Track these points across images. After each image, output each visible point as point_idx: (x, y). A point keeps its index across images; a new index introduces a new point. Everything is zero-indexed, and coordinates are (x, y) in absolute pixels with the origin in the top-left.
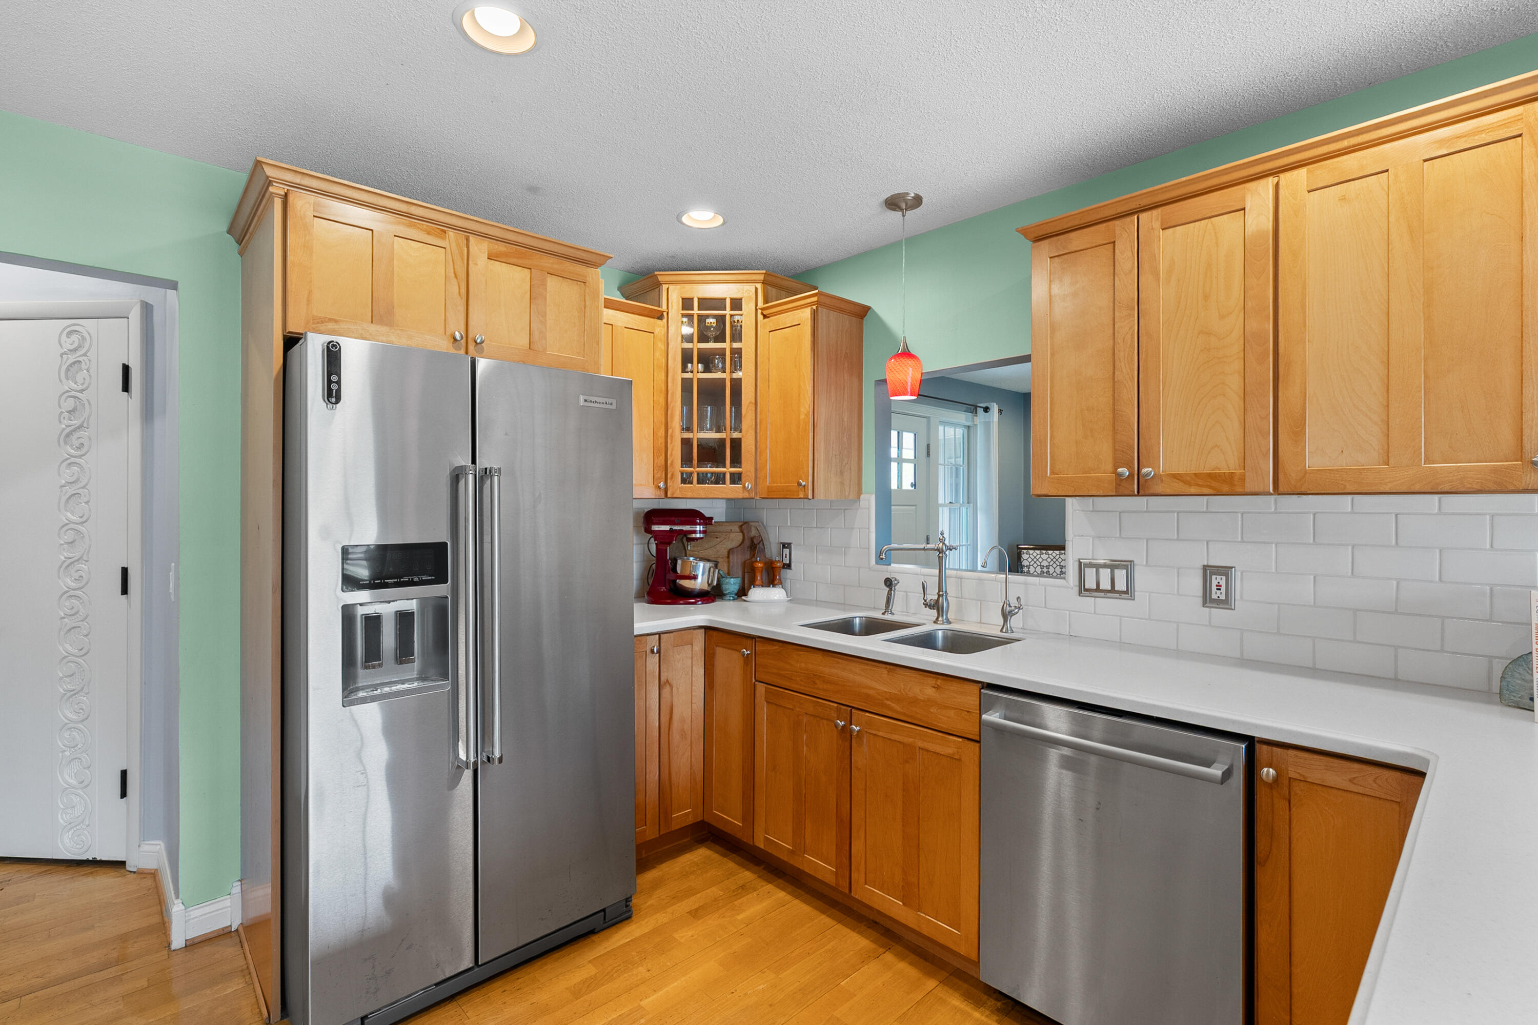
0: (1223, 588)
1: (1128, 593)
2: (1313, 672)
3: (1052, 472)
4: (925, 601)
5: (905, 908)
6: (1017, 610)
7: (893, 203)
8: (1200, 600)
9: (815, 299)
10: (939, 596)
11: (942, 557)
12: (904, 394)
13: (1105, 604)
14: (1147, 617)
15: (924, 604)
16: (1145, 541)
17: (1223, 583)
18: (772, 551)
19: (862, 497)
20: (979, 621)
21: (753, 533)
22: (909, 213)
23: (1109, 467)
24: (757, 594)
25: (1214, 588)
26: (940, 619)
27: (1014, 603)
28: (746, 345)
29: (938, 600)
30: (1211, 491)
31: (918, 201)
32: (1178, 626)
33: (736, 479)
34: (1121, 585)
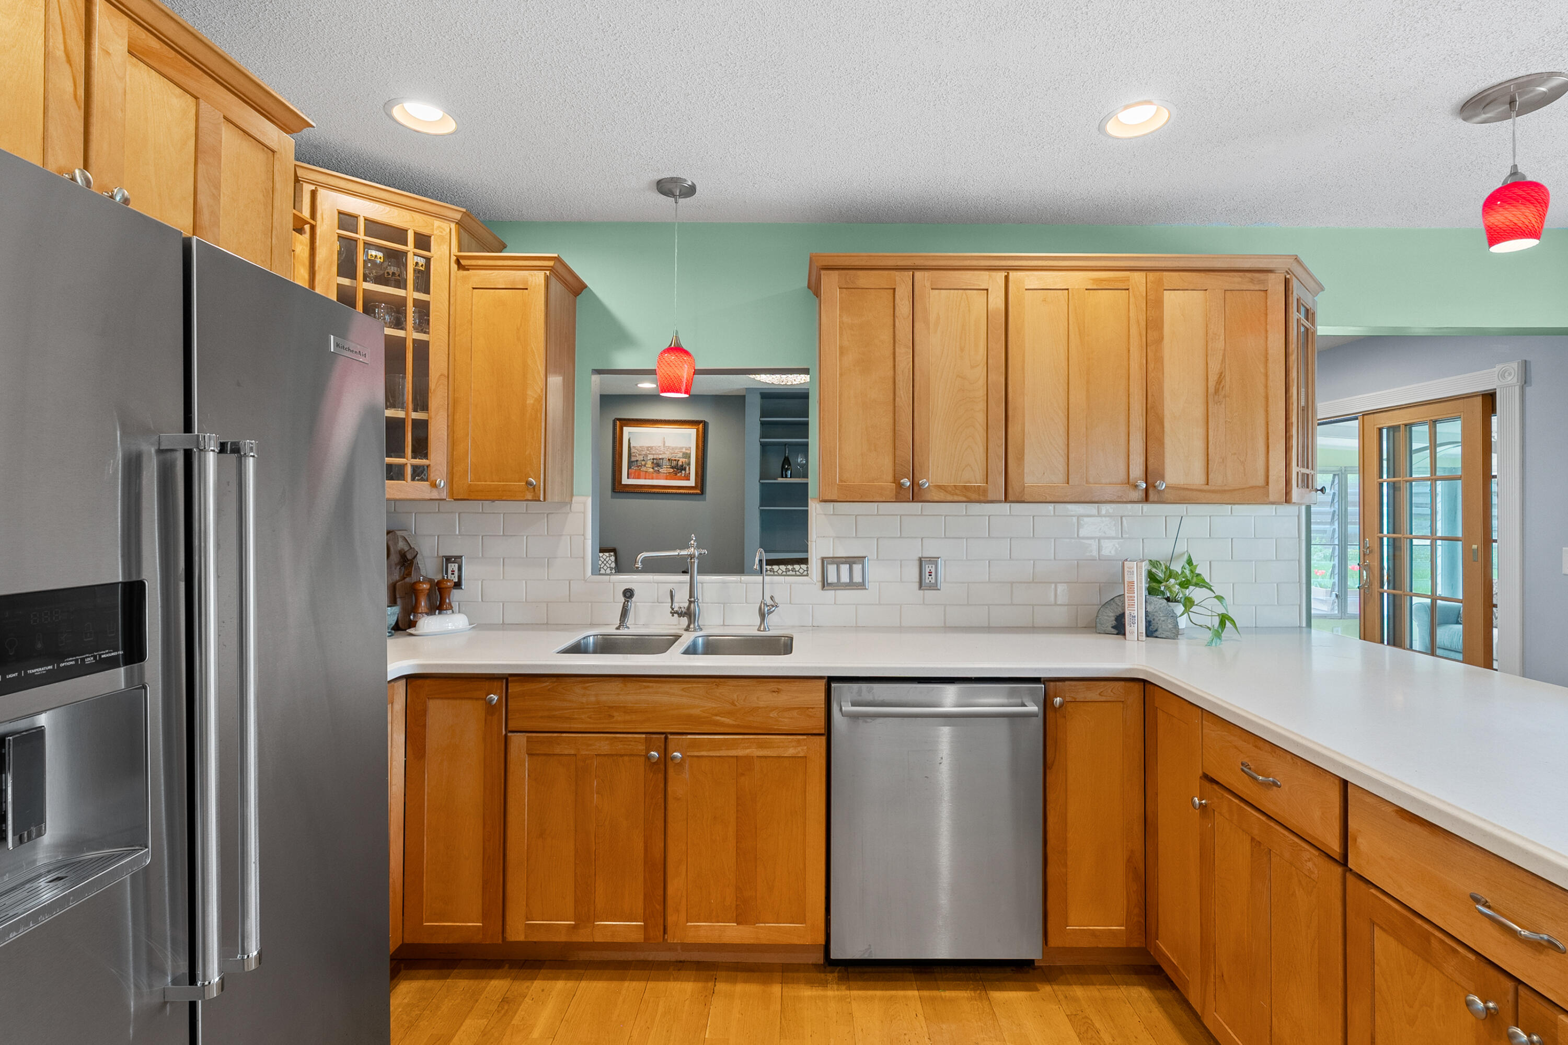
0: (933, 574)
1: (862, 586)
2: (989, 629)
3: (841, 481)
4: (673, 609)
5: (741, 927)
6: (774, 609)
7: (666, 187)
8: (917, 585)
9: (551, 263)
10: (690, 602)
11: (694, 562)
12: (677, 392)
13: (844, 595)
14: (878, 603)
15: (671, 613)
16: (876, 539)
17: (933, 570)
18: (428, 567)
19: (574, 499)
20: (722, 624)
21: (401, 545)
22: (682, 201)
23: (890, 477)
24: (428, 624)
25: (927, 574)
26: (692, 626)
27: (769, 602)
28: (437, 298)
29: (689, 608)
30: (964, 499)
31: (691, 191)
32: (901, 607)
33: (419, 473)
34: (857, 578)
